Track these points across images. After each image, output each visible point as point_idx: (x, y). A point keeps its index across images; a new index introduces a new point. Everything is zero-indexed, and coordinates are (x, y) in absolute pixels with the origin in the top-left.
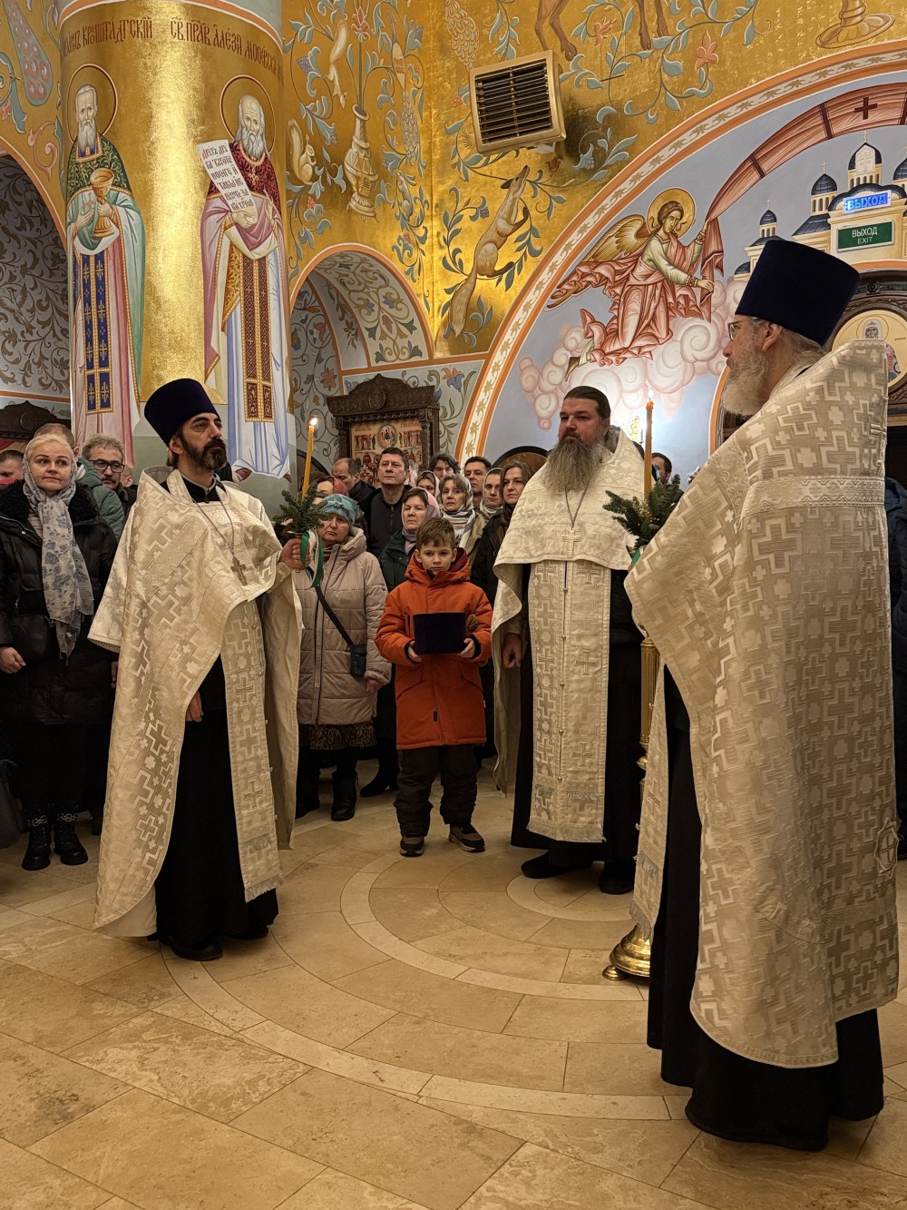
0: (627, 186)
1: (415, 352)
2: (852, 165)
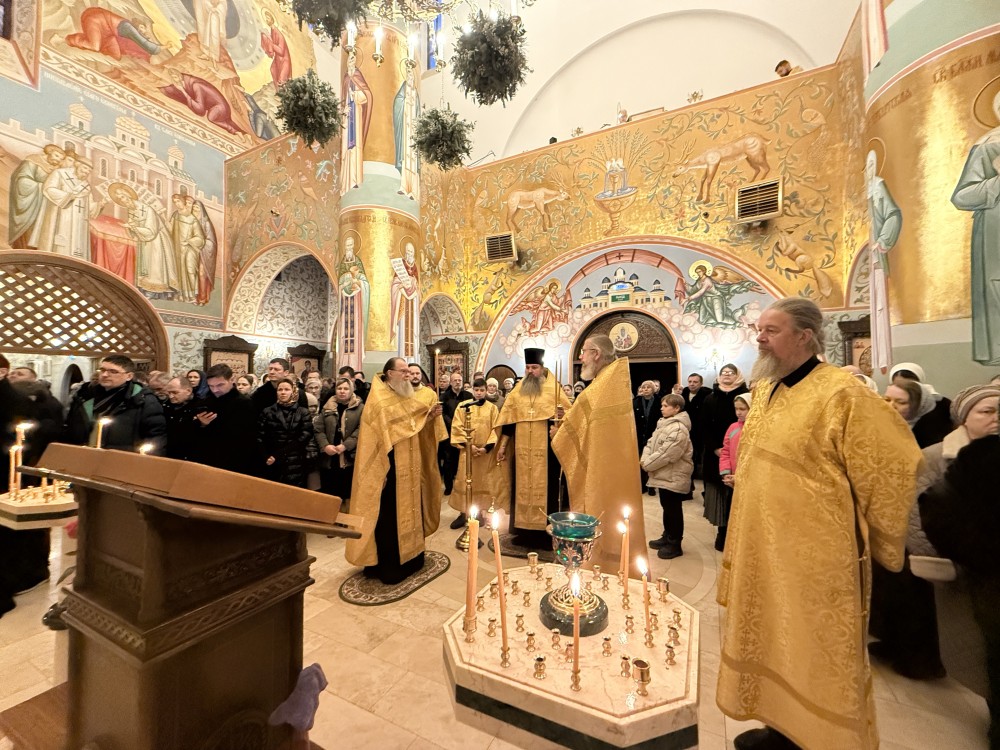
0: (538, 277)
1: (461, 329)
2: (615, 275)
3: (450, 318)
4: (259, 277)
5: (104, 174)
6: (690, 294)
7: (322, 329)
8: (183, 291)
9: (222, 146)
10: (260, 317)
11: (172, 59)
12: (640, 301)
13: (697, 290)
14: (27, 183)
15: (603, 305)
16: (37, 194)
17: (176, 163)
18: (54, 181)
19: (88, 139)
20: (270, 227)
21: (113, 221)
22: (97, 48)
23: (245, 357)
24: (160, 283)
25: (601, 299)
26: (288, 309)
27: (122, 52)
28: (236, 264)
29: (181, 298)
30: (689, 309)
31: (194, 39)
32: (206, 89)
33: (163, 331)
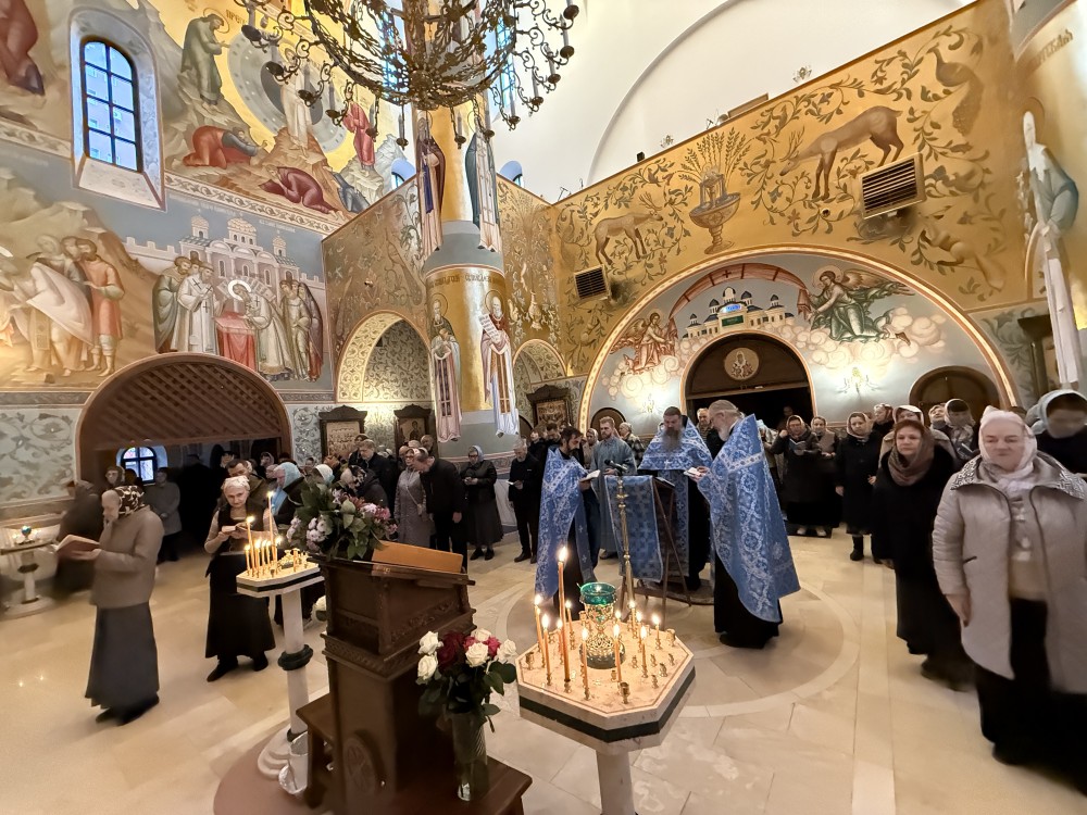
0: (637, 308)
1: (560, 374)
2: (724, 295)
3: (548, 364)
4: (361, 346)
6: (816, 307)
7: (425, 388)
8: (297, 370)
9: (318, 227)
10: (366, 385)
11: (268, 156)
12: (755, 322)
13: (826, 301)
14: (166, 295)
15: (713, 331)
16: (173, 304)
17: (280, 252)
18: (184, 289)
19: (208, 246)
20: (367, 299)
21: (235, 315)
22: (207, 163)
23: (357, 424)
24: (277, 365)
25: (709, 325)
26: (392, 373)
27: (228, 161)
28: (340, 338)
29: (296, 377)
30: (816, 325)
31: (285, 134)
32: (299, 176)
33: (284, 411)
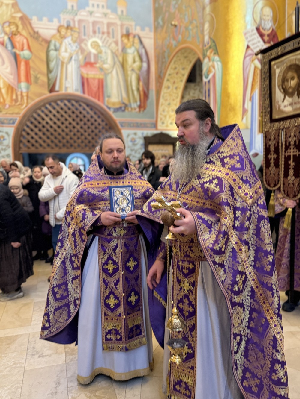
5: (85, 35)
8: (130, 104)
14: (53, 53)
16: (57, 59)
17: (122, 12)
19: (76, 15)
21: (91, 65)
24: (117, 101)
28: (160, 77)
29: (130, 109)
